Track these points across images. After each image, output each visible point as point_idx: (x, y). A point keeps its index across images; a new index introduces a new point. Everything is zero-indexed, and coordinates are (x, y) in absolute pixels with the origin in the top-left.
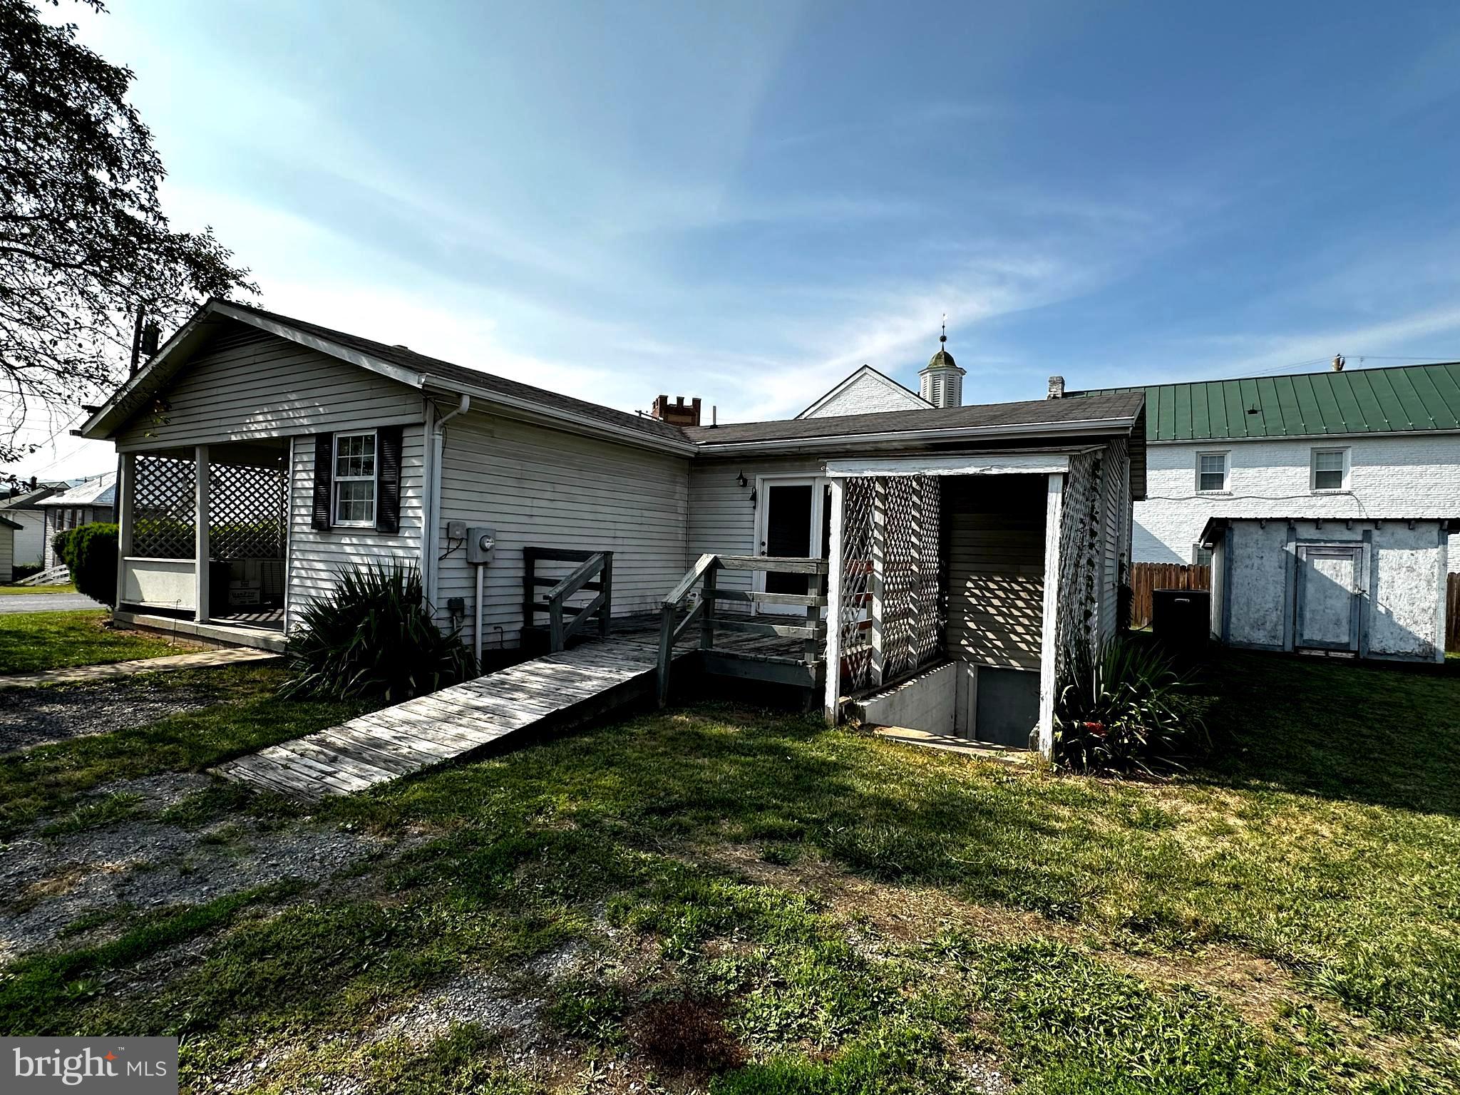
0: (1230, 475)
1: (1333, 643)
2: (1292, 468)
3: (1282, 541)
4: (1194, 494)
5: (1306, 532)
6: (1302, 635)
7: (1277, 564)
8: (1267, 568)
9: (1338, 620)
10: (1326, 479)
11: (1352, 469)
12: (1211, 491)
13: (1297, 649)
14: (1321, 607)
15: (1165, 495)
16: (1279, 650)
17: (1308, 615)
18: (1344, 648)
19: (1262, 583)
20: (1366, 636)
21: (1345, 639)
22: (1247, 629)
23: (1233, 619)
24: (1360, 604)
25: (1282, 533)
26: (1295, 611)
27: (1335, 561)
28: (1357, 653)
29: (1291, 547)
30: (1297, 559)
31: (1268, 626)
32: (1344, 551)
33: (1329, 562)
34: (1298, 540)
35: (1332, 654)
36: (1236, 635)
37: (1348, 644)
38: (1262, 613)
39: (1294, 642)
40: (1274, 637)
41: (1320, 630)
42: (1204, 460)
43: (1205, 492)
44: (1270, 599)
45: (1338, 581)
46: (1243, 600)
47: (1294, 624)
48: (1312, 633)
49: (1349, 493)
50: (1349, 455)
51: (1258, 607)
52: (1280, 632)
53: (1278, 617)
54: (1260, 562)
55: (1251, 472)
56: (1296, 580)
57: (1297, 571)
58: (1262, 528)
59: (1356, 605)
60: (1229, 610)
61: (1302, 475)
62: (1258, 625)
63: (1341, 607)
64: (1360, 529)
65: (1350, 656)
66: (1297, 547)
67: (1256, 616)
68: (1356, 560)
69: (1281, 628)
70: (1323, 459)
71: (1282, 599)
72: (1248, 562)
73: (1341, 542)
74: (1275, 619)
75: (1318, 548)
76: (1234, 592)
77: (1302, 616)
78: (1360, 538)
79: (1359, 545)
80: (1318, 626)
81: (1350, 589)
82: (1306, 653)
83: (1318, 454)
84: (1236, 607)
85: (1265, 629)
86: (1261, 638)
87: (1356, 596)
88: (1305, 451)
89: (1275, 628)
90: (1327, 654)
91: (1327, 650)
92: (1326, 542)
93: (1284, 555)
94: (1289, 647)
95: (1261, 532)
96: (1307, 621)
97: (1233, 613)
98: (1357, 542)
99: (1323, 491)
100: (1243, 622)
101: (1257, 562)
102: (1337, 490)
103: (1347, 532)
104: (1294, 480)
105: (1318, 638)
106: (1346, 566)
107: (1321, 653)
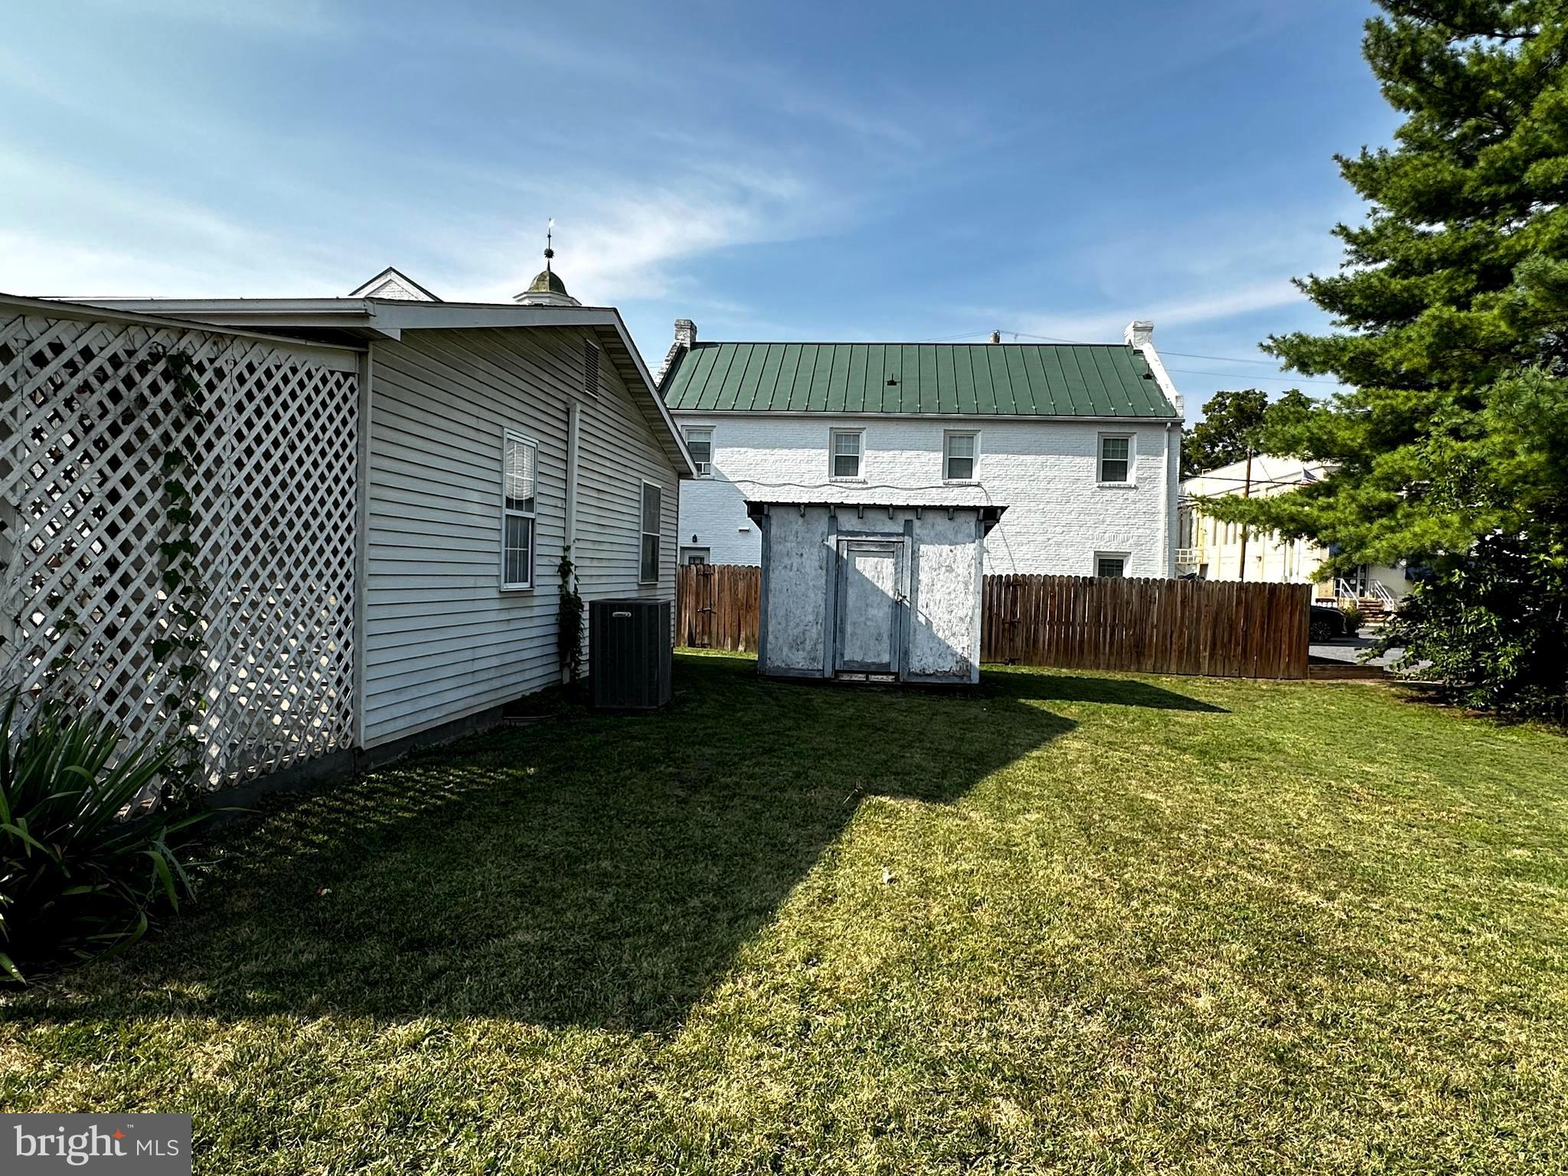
0: (865, 459)
1: (873, 663)
2: (926, 453)
3: (823, 534)
4: (826, 480)
5: (848, 522)
6: (842, 655)
7: (817, 564)
8: (808, 570)
9: (879, 634)
10: (958, 468)
11: (982, 456)
12: (844, 478)
13: (837, 673)
14: (863, 619)
15: (797, 482)
16: (818, 675)
17: (849, 629)
18: (883, 669)
19: (803, 588)
20: (906, 653)
21: (885, 658)
22: (785, 649)
23: (771, 637)
24: (901, 611)
25: (822, 523)
26: (835, 625)
27: (876, 559)
28: (897, 674)
29: (832, 541)
30: (838, 557)
31: (808, 645)
32: (887, 548)
33: (872, 561)
34: (839, 532)
35: (873, 678)
36: (774, 658)
37: (888, 665)
38: (801, 628)
39: (834, 665)
40: (814, 659)
41: (861, 647)
42: (838, 437)
43: (839, 478)
44: (810, 610)
45: (879, 585)
46: (781, 612)
47: (835, 641)
48: (853, 653)
49: (978, 485)
50: (979, 439)
51: (797, 620)
52: (820, 654)
53: (819, 634)
54: (799, 560)
55: (886, 455)
56: (837, 585)
57: (838, 571)
58: (803, 516)
59: (896, 615)
60: (766, 627)
61: (934, 461)
62: (797, 644)
63: (881, 614)
64: (902, 517)
65: (890, 679)
66: (838, 541)
67: (796, 632)
68: (897, 557)
69: (820, 647)
70: (956, 443)
71: (822, 610)
72: (786, 561)
73: (883, 534)
74: (815, 636)
75: (860, 543)
76: (771, 600)
77: (843, 632)
78: (901, 531)
79: (901, 539)
80: (859, 643)
81: (891, 594)
82: (846, 677)
83: (950, 437)
84: (774, 621)
85: (804, 650)
86: (799, 661)
87: (897, 602)
88: (937, 433)
89: (814, 649)
90: (867, 678)
91: (868, 673)
92: (868, 535)
93: (825, 551)
94: (828, 673)
95: (800, 521)
96: (848, 635)
97: (770, 629)
98: (898, 535)
99: (954, 481)
100: (781, 641)
101: (796, 560)
102: (968, 480)
103: (889, 523)
104: (927, 468)
105: (858, 658)
106: (888, 564)
107: (861, 677)
